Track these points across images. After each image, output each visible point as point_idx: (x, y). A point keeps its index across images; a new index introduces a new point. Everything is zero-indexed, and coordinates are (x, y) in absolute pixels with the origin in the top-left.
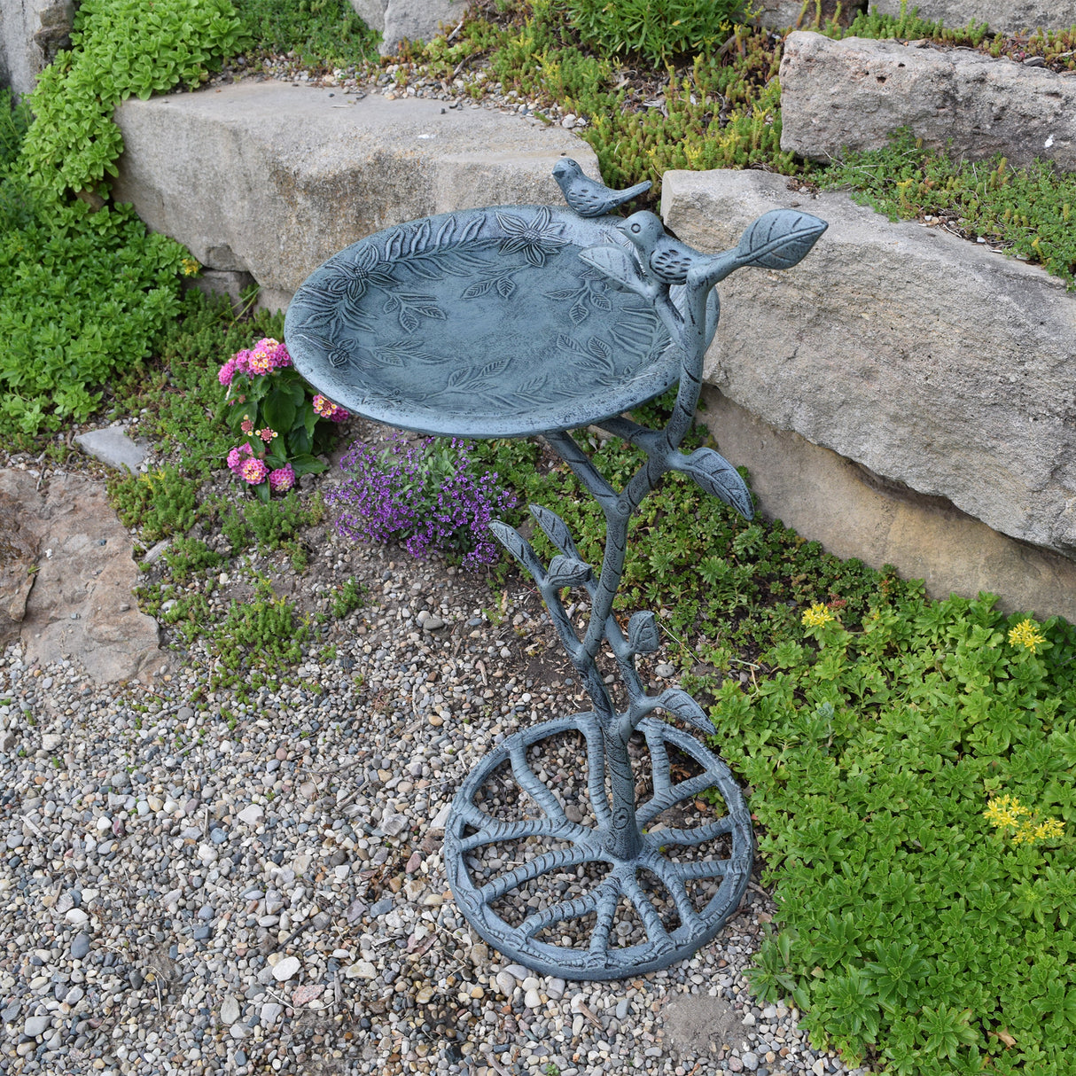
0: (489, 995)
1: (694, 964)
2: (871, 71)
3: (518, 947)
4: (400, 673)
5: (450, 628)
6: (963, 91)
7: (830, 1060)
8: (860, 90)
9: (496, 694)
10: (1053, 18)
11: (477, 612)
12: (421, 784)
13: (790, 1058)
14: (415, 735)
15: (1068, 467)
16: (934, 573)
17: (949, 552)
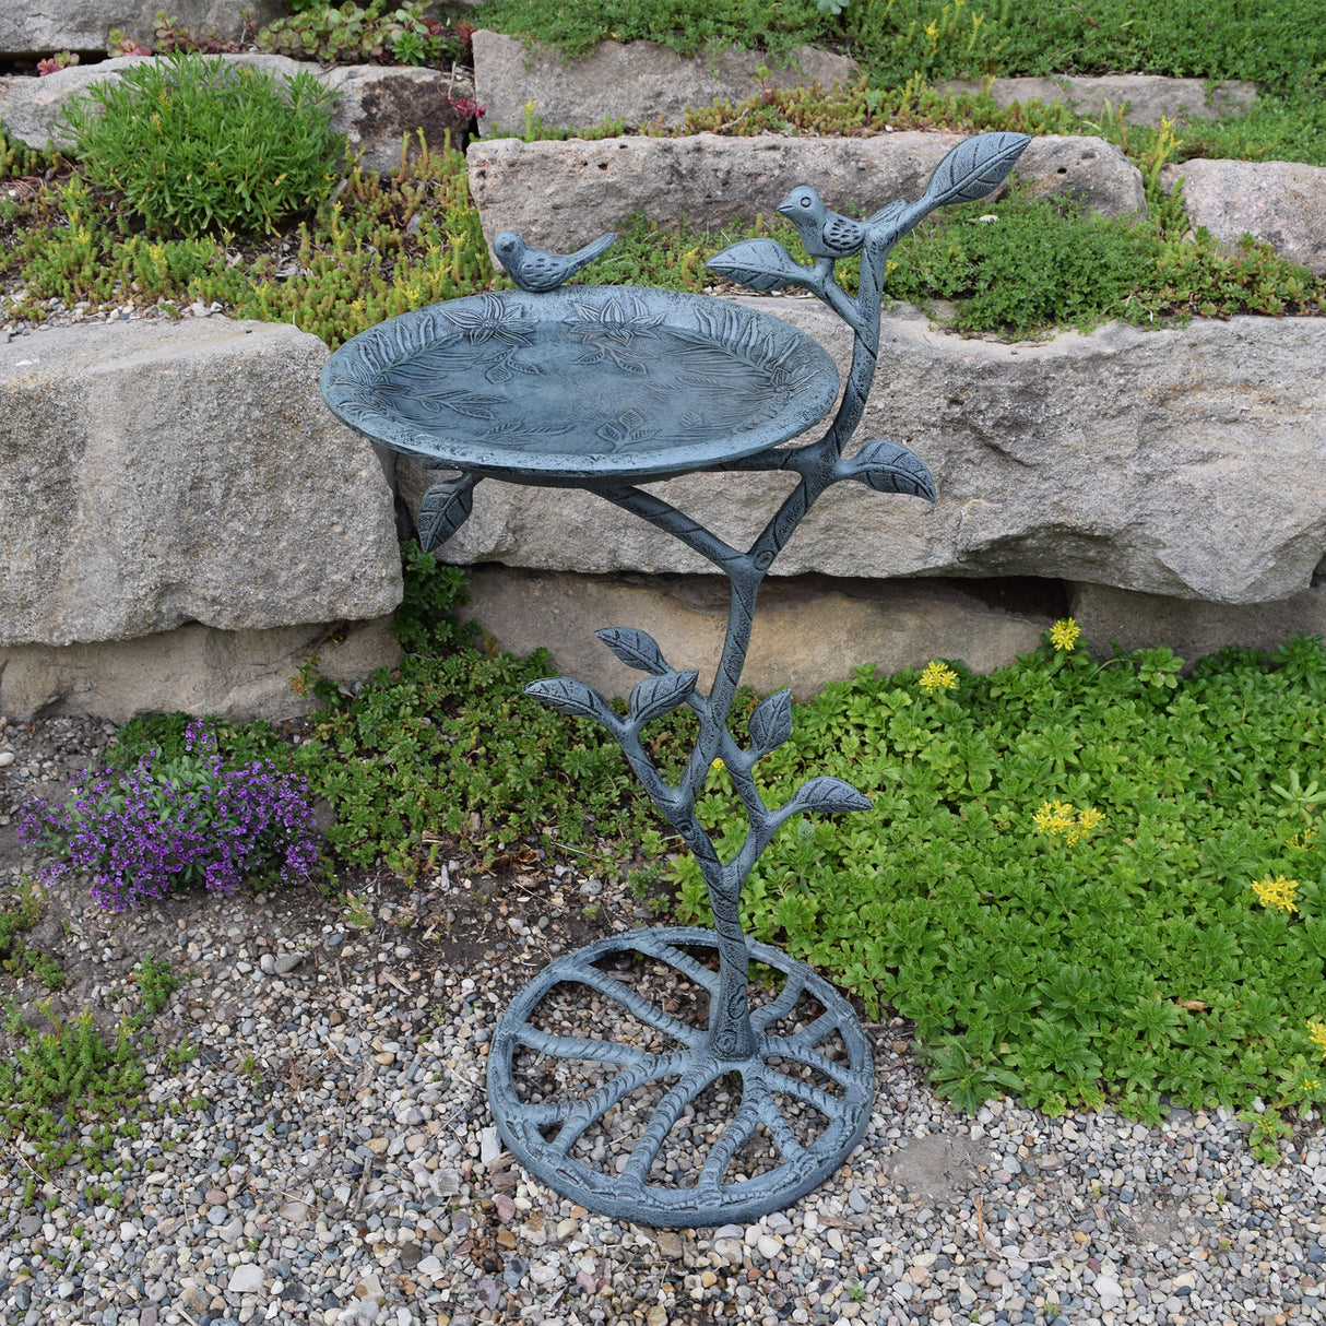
0: (724, 1273)
1: (879, 1122)
2: (590, 161)
3: (719, 1202)
4: (292, 1034)
5: (310, 961)
6: (686, 162)
7: (1073, 1119)
8: (583, 183)
9: (431, 997)
10: (684, 101)
11: (327, 929)
12: (434, 1127)
13: (1038, 1142)
14: (376, 1085)
15: (954, 475)
16: (795, 673)
17: (806, 642)
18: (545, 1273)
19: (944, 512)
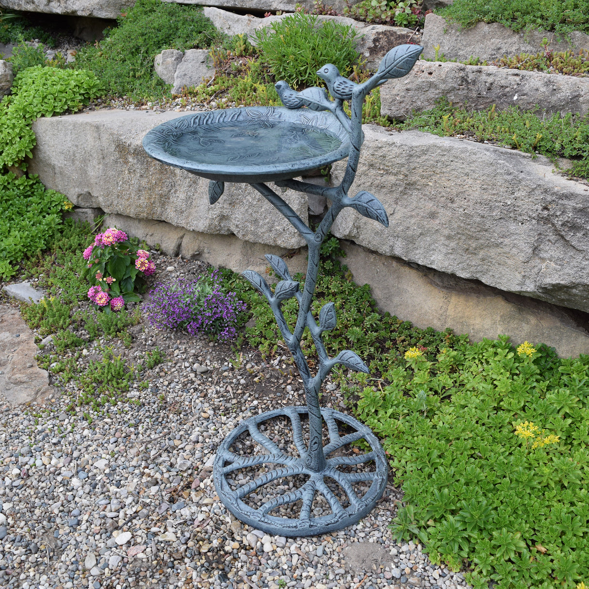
0: (244, 547)
1: (360, 527)
2: (425, 70)
3: (259, 519)
4: (185, 394)
5: (211, 372)
6: (471, 76)
7: (442, 570)
8: (420, 80)
9: (238, 402)
11: (226, 363)
12: (199, 446)
13: (419, 570)
14: (194, 423)
15: (541, 246)
17: (481, 316)
18: (186, 512)
19: (533, 264)
